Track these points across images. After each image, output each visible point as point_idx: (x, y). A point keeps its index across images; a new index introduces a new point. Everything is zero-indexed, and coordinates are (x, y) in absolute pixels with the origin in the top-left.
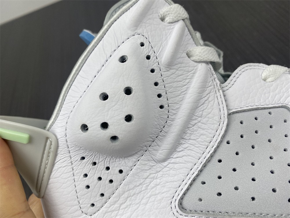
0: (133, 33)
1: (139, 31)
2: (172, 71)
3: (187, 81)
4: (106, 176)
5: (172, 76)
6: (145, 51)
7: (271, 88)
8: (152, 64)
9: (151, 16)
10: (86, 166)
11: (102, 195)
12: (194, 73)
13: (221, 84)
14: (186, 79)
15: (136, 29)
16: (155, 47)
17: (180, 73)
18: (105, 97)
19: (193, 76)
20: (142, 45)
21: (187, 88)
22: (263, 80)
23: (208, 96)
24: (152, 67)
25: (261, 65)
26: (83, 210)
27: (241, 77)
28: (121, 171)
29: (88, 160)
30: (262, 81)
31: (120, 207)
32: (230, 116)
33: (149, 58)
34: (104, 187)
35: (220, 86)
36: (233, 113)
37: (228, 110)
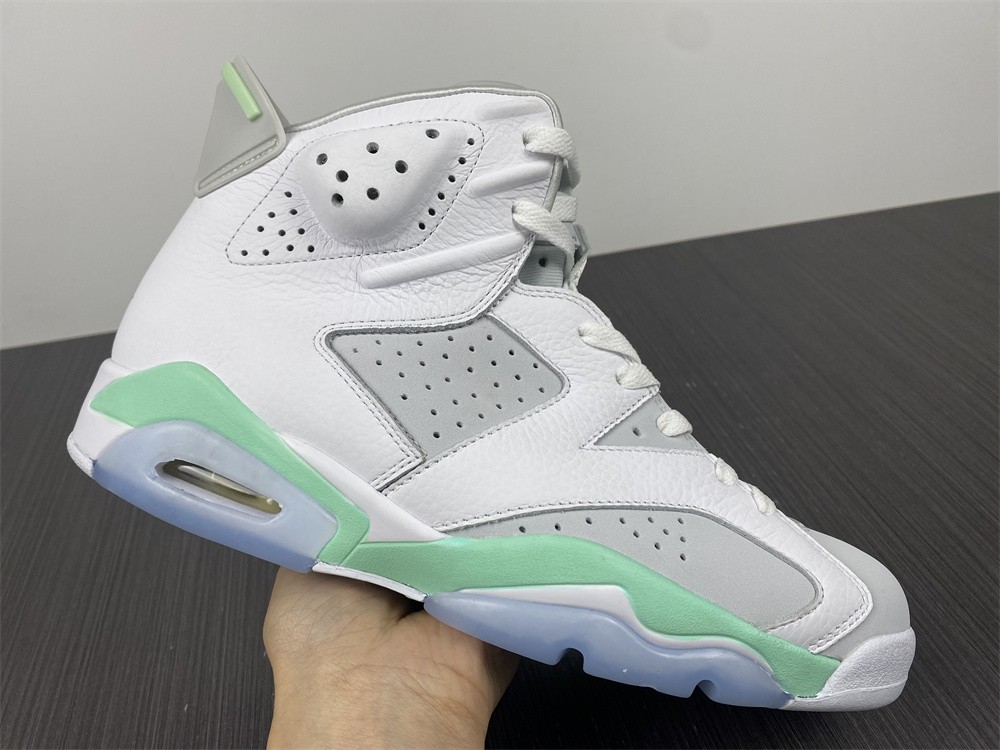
0: (475, 122)
1: (484, 126)
2: (473, 202)
3: (481, 232)
4: (292, 237)
5: (467, 207)
6: (467, 151)
7: (576, 347)
8: (458, 171)
9: (515, 124)
10: (282, 206)
11: (266, 253)
12: (497, 233)
13: (519, 282)
14: (481, 229)
15: (483, 121)
16: (482, 158)
17: (482, 214)
18: (373, 149)
19: (493, 234)
20: (471, 142)
21: (473, 239)
22: (579, 331)
23: (486, 273)
24: (455, 176)
25: (607, 320)
26: (229, 248)
27: (556, 300)
28: (311, 249)
29: (290, 203)
30: (575, 330)
31: (271, 282)
32: (483, 316)
33: (462, 161)
34: (278, 246)
35: (514, 280)
36: (492, 319)
37: (488, 310)
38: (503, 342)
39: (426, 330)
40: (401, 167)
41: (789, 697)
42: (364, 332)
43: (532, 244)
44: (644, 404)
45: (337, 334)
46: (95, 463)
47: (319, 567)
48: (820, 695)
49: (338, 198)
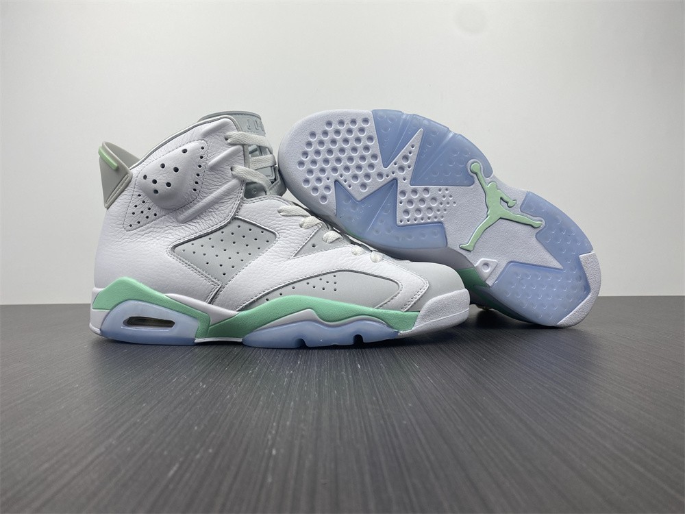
0: (202, 139)
1: (206, 139)
2: (213, 173)
3: (221, 184)
4: (146, 213)
5: (211, 176)
6: (202, 152)
7: (278, 218)
8: (201, 162)
9: (219, 134)
10: (139, 201)
11: (139, 222)
12: (228, 182)
13: (245, 199)
14: (220, 182)
16: (210, 153)
17: (218, 176)
18: (163, 166)
19: (225, 183)
20: (203, 148)
21: (218, 188)
22: (278, 211)
23: (228, 200)
24: (201, 164)
26: (124, 226)
27: (264, 201)
28: (155, 215)
29: (142, 198)
30: (276, 211)
31: (144, 234)
32: (234, 219)
33: (202, 157)
34: (142, 218)
35: (242, 199)
36: (238, 219)
37: (235, 215)
38: (246, 227)
39: (212, 233)
40: (176, 170)
41: (398, 332)
42: (187, 242)
43: (244, 185)
44: (316, 233)
45: (176, 246)
46: (101, 330)
47: (198, 340)
48: (413, 329)
49: (156, 191)
